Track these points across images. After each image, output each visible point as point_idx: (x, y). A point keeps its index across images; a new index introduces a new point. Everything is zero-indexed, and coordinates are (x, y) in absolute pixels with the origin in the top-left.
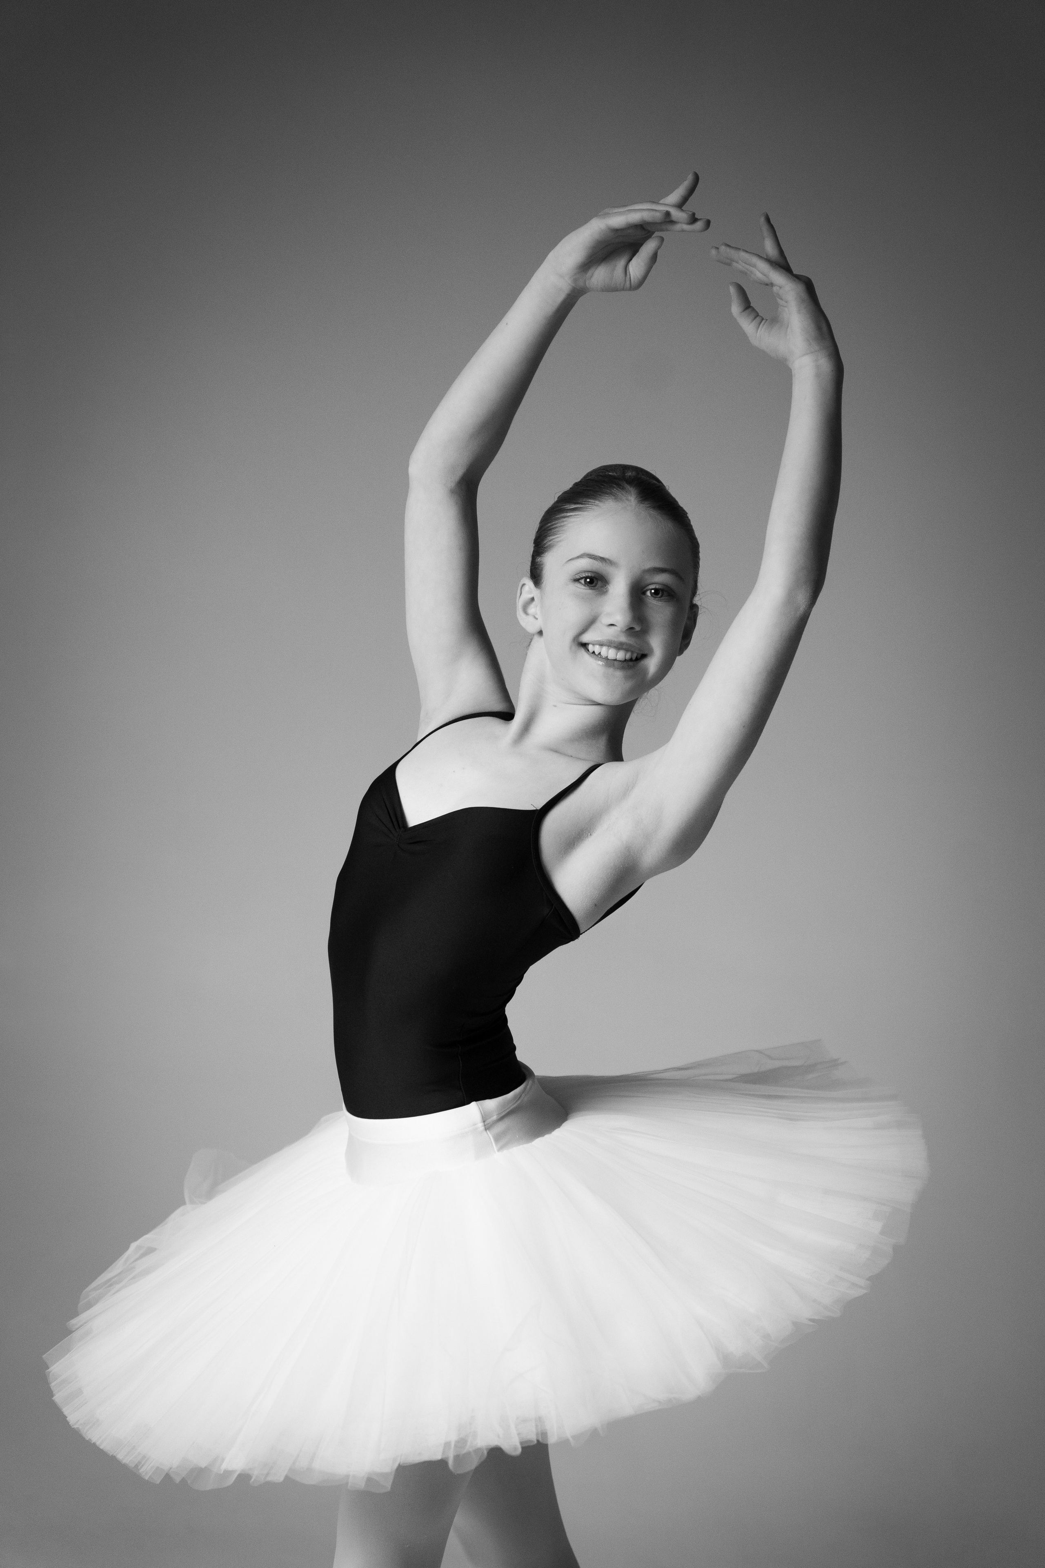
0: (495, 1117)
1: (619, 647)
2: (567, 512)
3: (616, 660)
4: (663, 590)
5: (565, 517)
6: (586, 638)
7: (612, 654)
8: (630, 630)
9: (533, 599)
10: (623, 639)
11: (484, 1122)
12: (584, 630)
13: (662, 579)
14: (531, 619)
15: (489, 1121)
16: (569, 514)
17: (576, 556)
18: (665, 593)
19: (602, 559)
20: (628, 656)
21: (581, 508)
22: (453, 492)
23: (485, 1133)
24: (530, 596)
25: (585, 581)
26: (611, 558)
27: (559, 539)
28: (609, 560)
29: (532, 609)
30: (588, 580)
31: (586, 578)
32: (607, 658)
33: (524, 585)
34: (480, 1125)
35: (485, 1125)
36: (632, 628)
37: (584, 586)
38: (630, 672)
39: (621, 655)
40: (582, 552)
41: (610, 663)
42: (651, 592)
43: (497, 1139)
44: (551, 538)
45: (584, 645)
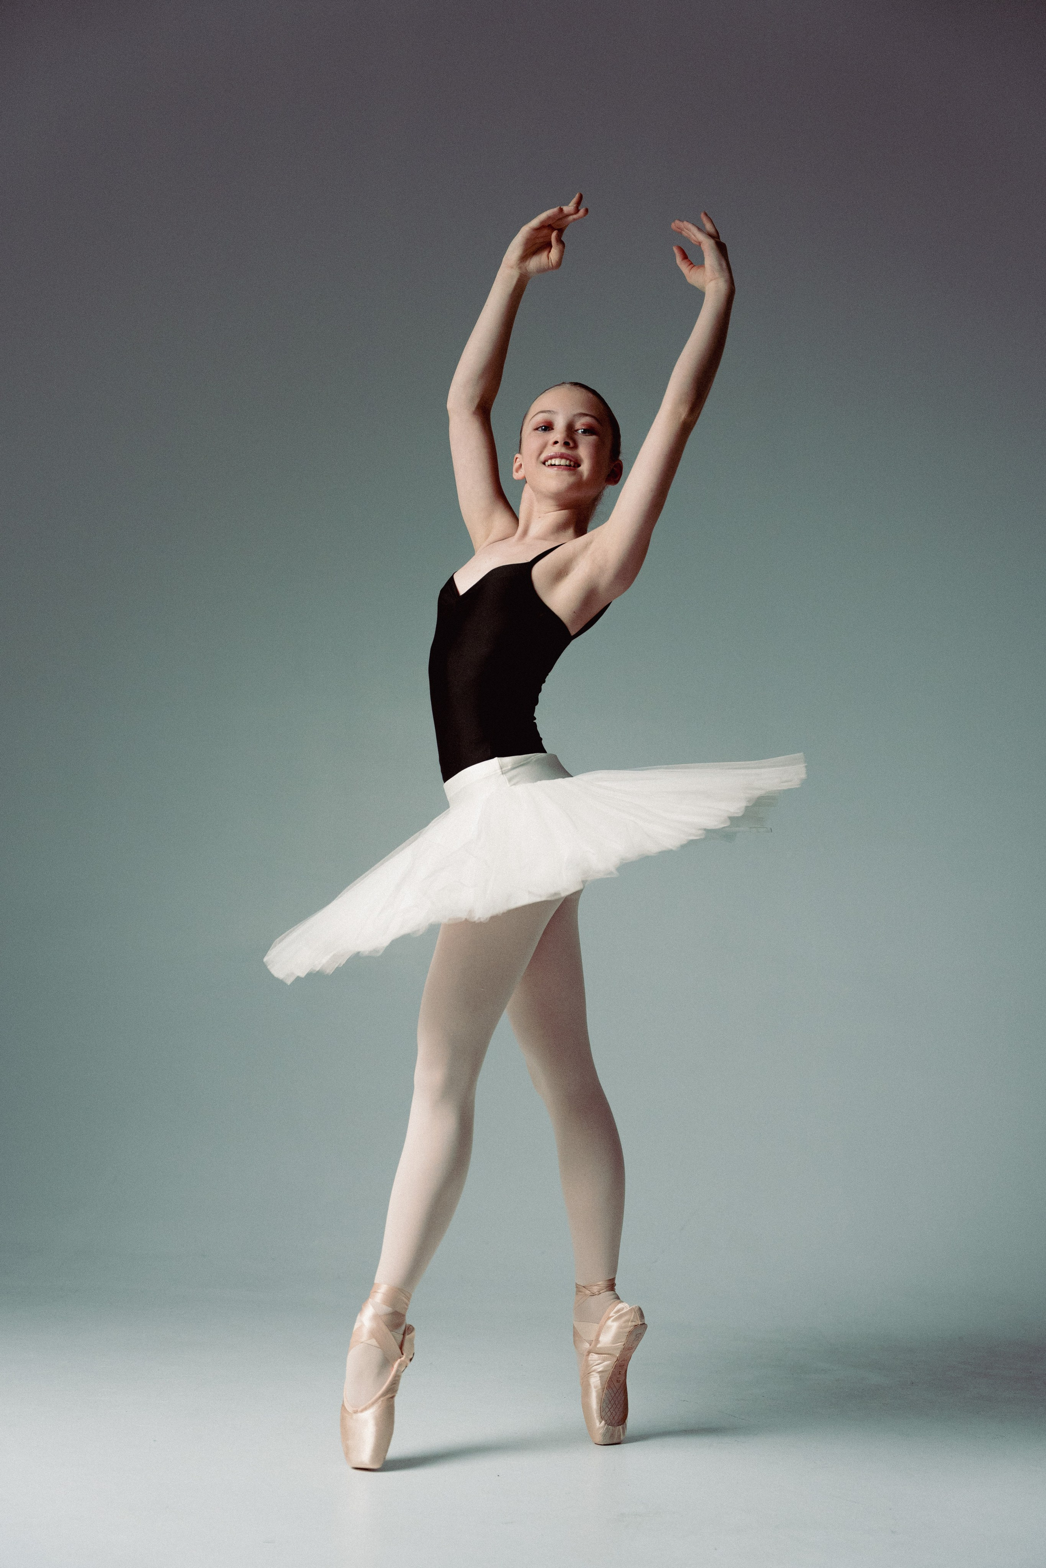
0: (509, 767)
3: (562, 464)
11: (501, 769)
15: (504, 769)
17: (534, 415)
22: (474, 413)
23: (502, 776)
25: (542, 429)
26: (553, 410)
30: (543, 428)
33: (517, 458)
34: (499, 771)
35: (502, 771)
37: (542, 432)
43: (510, 780)
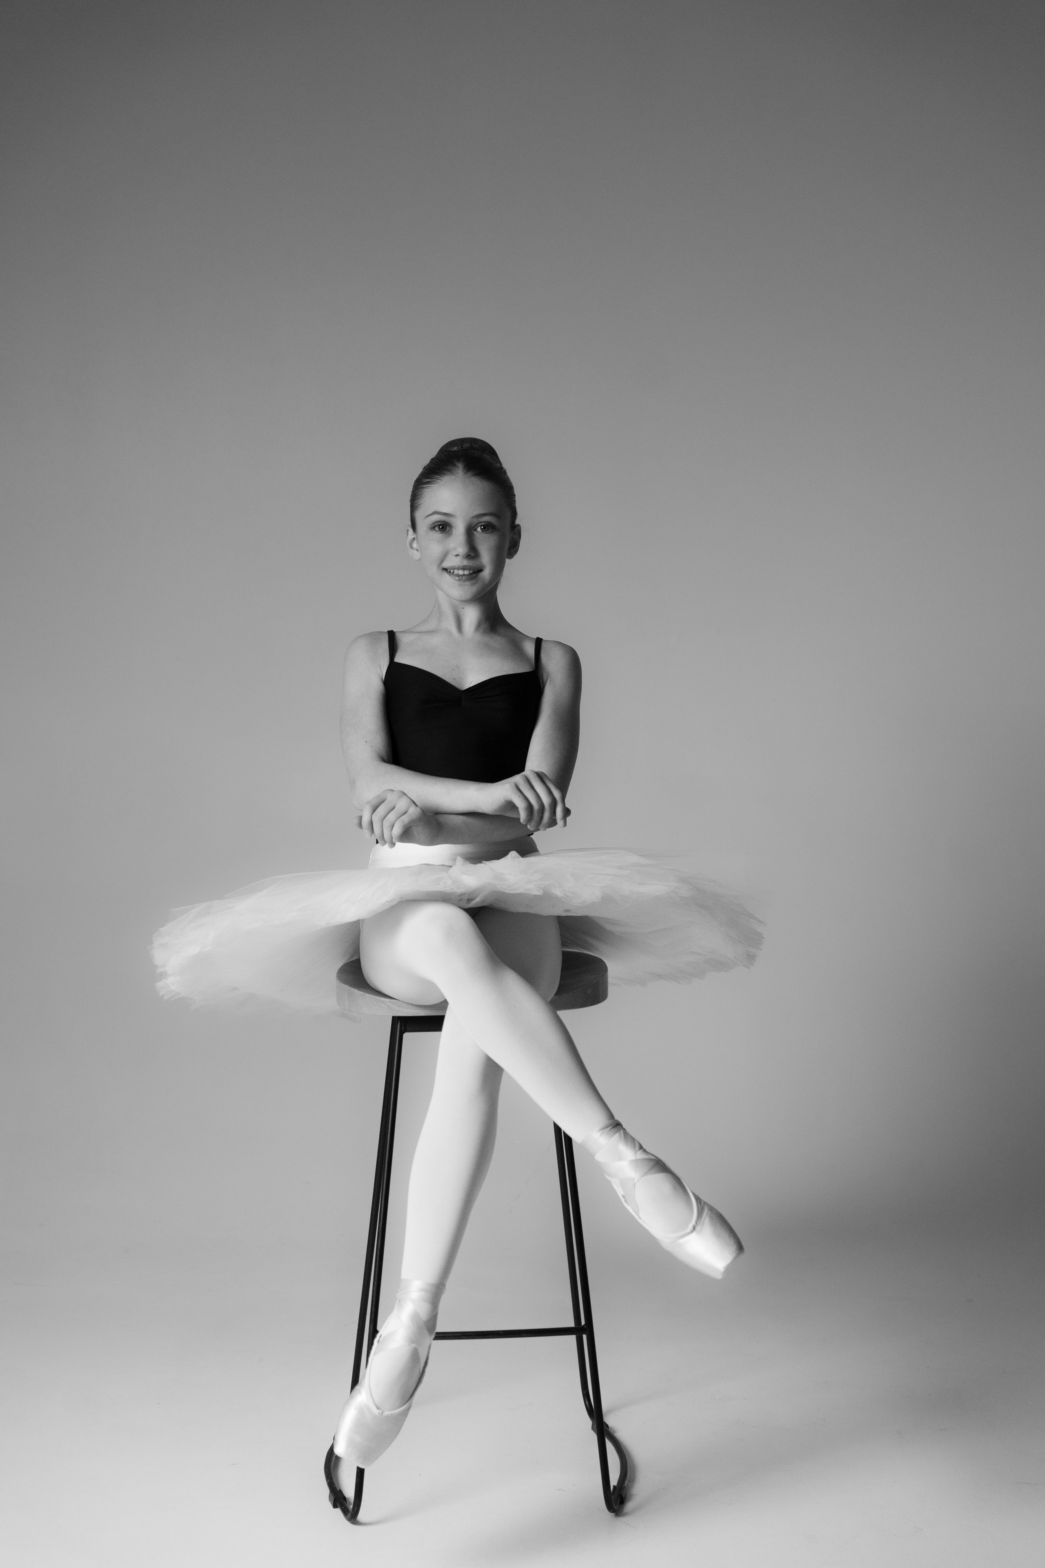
2: (423, 485)
4: (487, 525)
5: (424, 488)
6: (446, 564)
7: (461, 572)
8: (468, 557)
9: (414, 539)
10: (465, 562)
12: (442, 561)
13: (487, 519)
14: (415, 552)
16: (424, 486)
18: (490, 527)
19: (446, 514)
20: (471, 572)
21: (431, 481)
24: (413, 537)
27: (421, 502)
28: (449, 514)
29: (415, 545)
31: (440, 525)
32: (458, 575)
36: (469, 555)
38: (474, 581)
39: (466, 572)
40: (433, 511)
41: (461, 577)
42: (481, 528)
44: (417, 501)
45: (445, 569)
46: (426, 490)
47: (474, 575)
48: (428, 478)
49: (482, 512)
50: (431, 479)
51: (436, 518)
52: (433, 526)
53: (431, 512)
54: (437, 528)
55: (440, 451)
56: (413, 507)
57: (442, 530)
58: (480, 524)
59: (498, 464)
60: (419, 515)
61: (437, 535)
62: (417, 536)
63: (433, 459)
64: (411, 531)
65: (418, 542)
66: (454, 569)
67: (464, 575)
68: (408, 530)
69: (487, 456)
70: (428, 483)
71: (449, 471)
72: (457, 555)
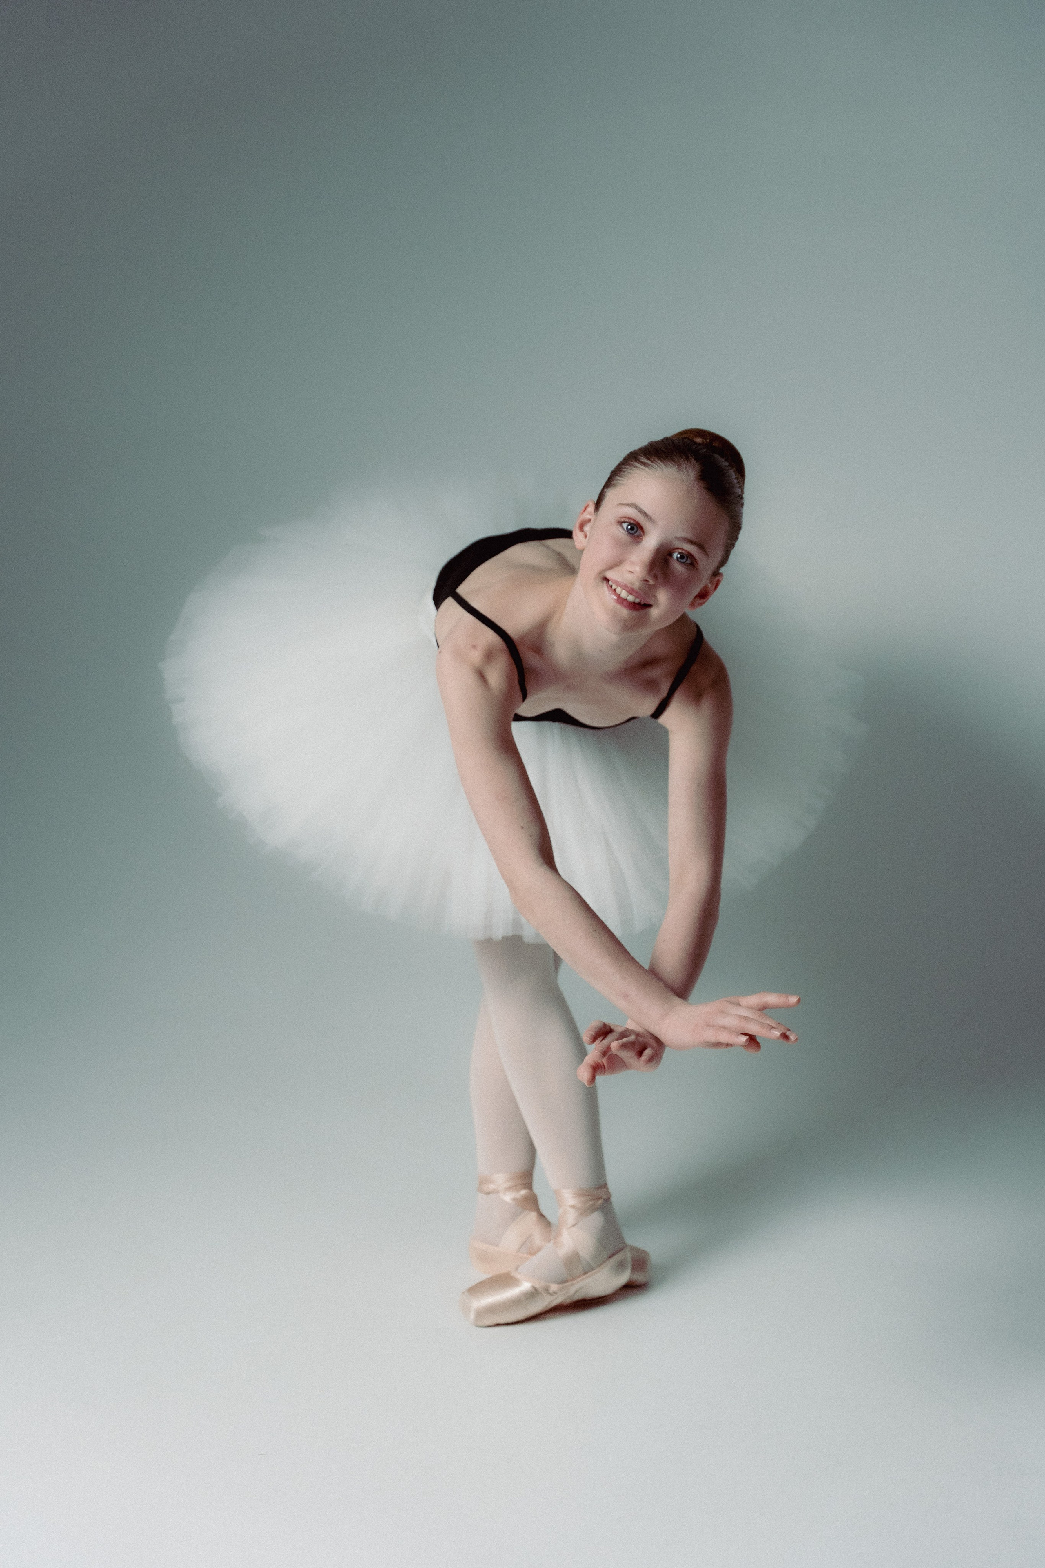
1: (631, 591)
2: (637, 463)
3: (626, 600)
4: (687, 557)
5: (634, 466)
6: (610, 575)
7: (624, 594)
8: (644, 582)
9: (589, 520)
10: (636, 587)
12: (610, 568)
13: (691, 548)
14: (583, 537)
16: (638, 465)
17: (627, 503)
18: (688, 561)
19: (645, 515)
20: (637, 601)
21: (649, 465)
24: (589, 517)
26: (653, 517)
27: (623, 482)
28: (649, 516)
29: (586, 529)
30: (629, 527)
31: (628, 524)
32: (619, 596)
33: (591, 503)
36: (646, 581)
37: (625, 530)
39: (631, 598)
40: (632, 502)
41: (621, 600)
42: (677, 555)
45: (606, 579)
46: (637, 471)
47: (637, 607)
48: (648, 459)
49: (691, 537)
50: (652, 462)
51: (631, 512)
52: (622, 520)
53: (630, 502)
54: (625, 525)
55: (681, 433)
56: (609, 484)
57: (630, 531)
58: (680, 551)
59: (740, 490)
60: (612, 495)
61: (621, 533)
62: (596, 519)
63: (667, 439)
64: (591, 509)
65: (592, 527)
66: (618, 585)
67: (626, 599)
68: (588, 506)
69: (732, 474)
70: (644, 464)
71: (679, 465)
72: (632, 572)
